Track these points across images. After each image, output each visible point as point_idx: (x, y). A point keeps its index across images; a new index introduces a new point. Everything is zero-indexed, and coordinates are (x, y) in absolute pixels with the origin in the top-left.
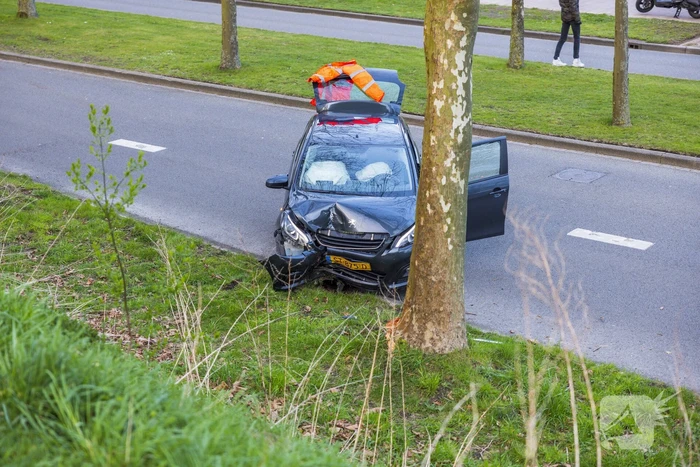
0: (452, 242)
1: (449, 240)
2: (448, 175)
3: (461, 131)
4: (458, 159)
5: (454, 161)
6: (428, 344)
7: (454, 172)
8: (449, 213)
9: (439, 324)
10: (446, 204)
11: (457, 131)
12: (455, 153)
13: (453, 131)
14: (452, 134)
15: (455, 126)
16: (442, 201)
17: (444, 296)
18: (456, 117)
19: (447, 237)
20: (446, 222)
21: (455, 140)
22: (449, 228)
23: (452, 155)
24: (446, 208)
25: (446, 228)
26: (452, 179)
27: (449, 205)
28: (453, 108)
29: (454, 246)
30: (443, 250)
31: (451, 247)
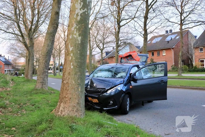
0: (73, 64)
1: (72, 63)
2: (73, 34)
3: (79, 15)
4: (77, 27)
5: (75, 28)
6: (60, 113)
7: (75, 32)
8: (72, 51)
9: (65, 103)
10: (71, 47)
11: (77, 15)
12: (76, 24)
13: (75, 15)
14: (75, 16)
15: (76, 13)
16: (70, 46)
17: (68, 90)
18: (77, 9)
19: (71, 62)
20: (71, 55)
21: (76, 19)
22: (72, 58)
23: (75, 25)
24: (71, 49)
25: (70, 58)
26: (74, 36)
27: (72, 47)
28: (76, 5)
29: (74, 66)
30: (69, 68)
31: (72, 67)
